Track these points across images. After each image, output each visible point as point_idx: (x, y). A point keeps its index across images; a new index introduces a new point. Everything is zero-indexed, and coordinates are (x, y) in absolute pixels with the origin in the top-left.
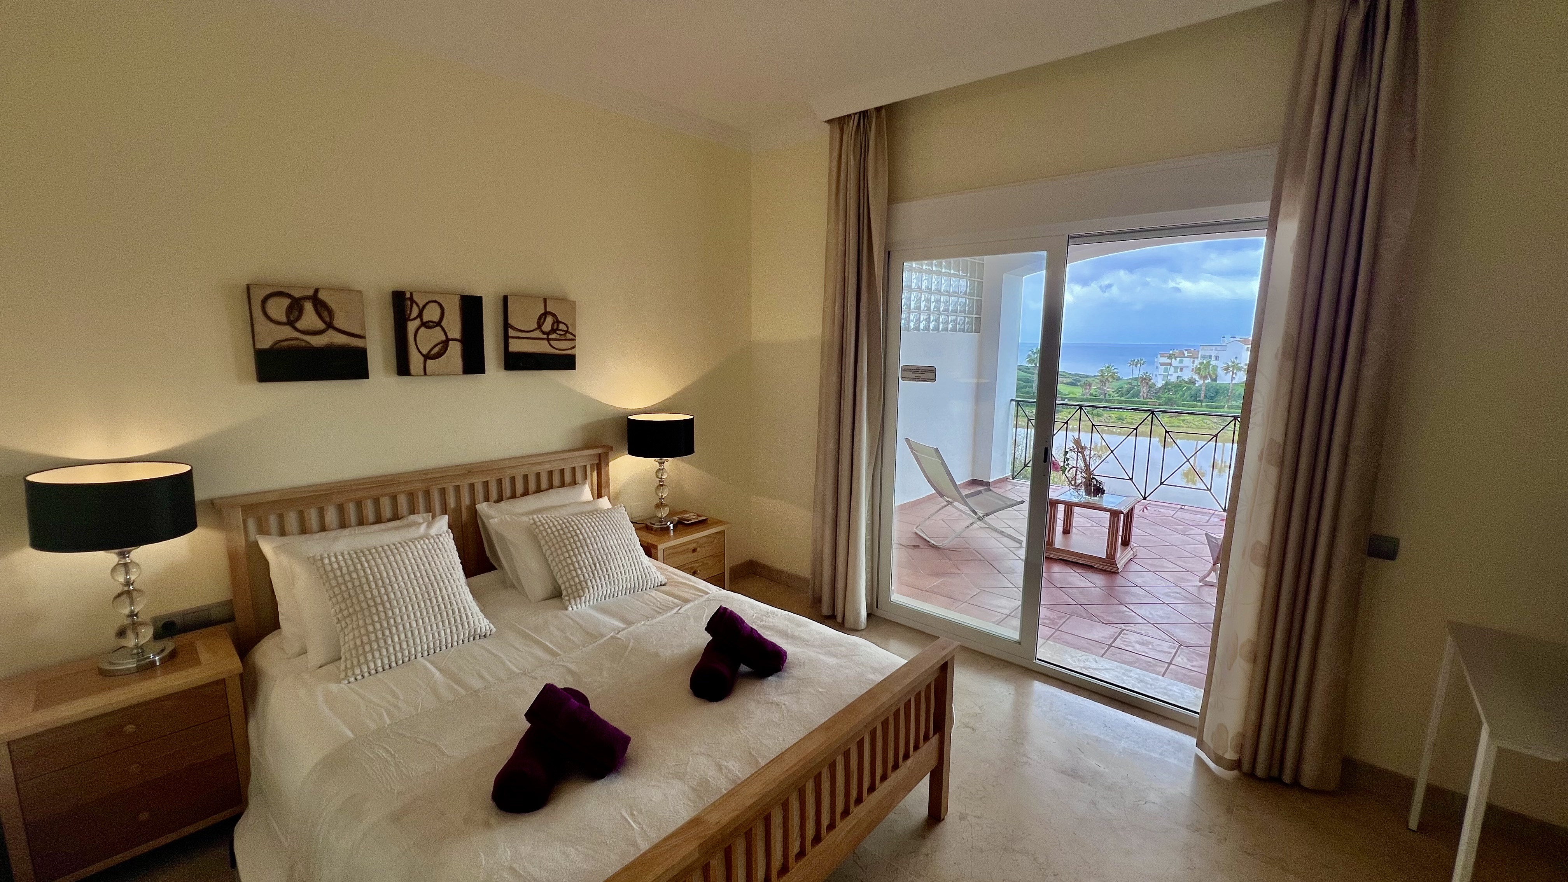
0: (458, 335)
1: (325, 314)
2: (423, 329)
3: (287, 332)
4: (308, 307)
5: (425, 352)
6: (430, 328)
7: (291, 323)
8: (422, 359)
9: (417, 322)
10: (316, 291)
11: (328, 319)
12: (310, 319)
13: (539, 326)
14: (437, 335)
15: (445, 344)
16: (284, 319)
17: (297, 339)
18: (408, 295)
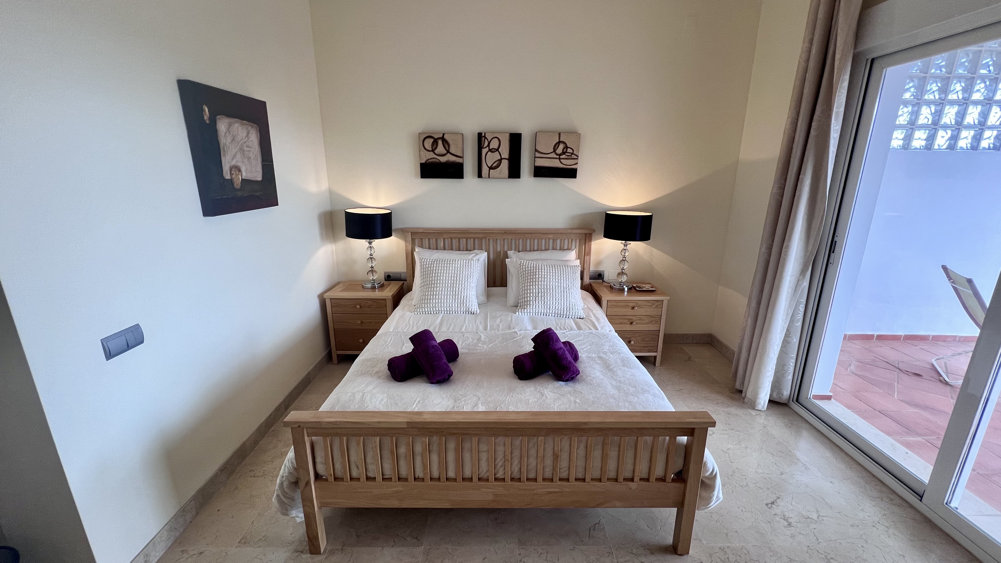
0: (507, 157)
1: (447, 146)
2: (489, 153)
3: (431, 155)
4: (440, 142)
5: (489, 166)
6: (493, 152)
7: (433, 151)
8: (488, 169)
9: (487, 149)
10: (444, 134)
11: (447, 149)
12: (440, 149)
13: (555, 151)
14: (496, 156)
15: (500, 161)
16: (431, 149)
17: (435, 158)
18: (483, 135)
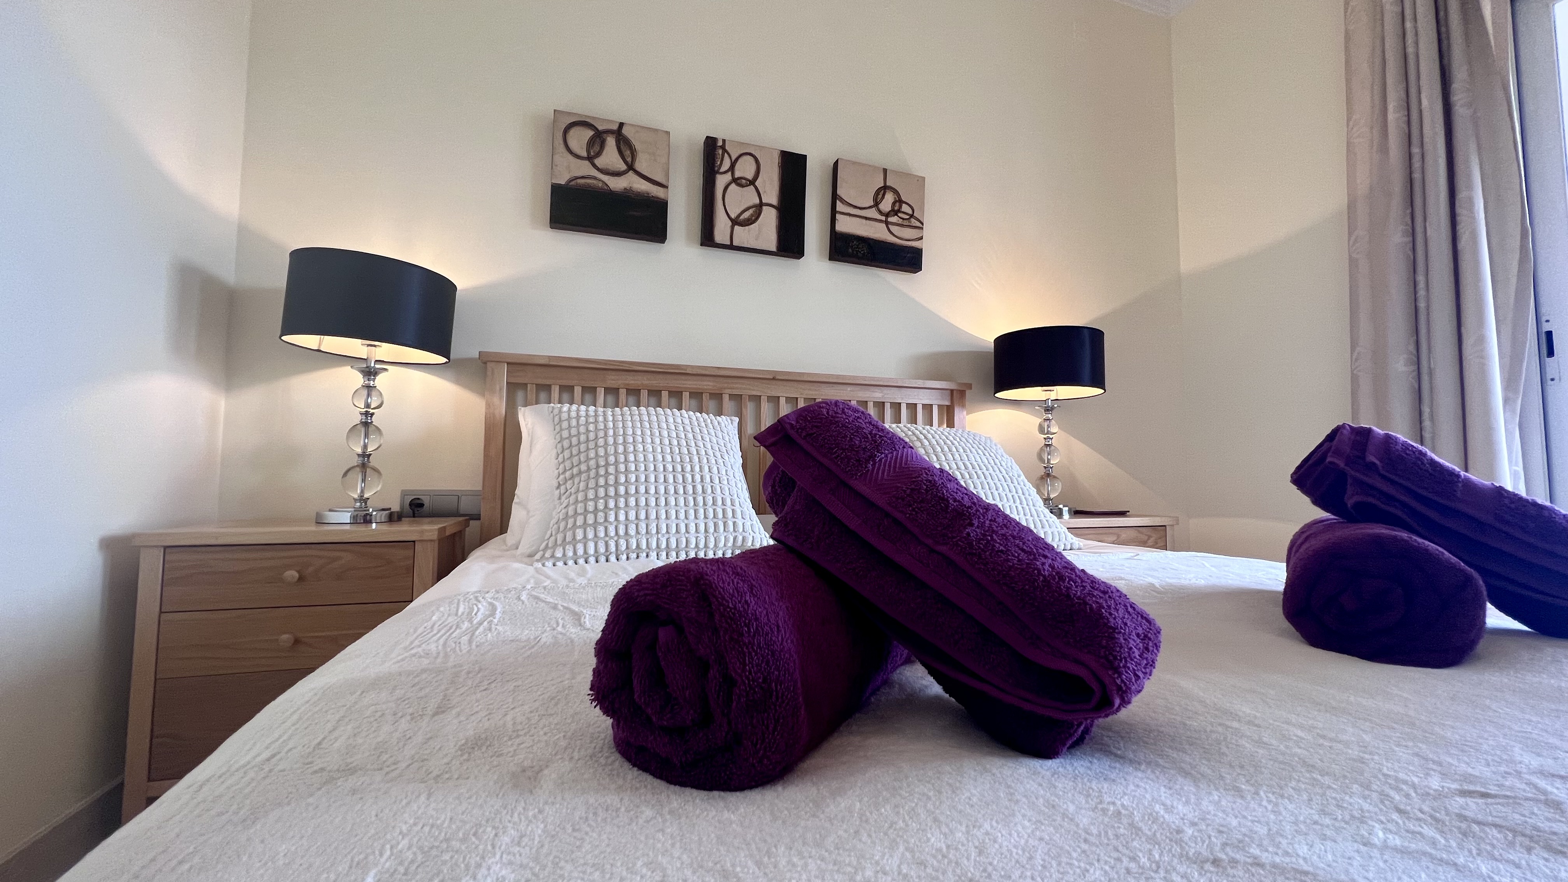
0: (774, 201)
1: (627, 153)
2: (733, 186)
3: (584, 169)
4: (611, 142)
5: (733, 216)
6: (742, 186)
7: (590, 159)
8: (730, 223)
9: (728, 177)
10: (621, 125)
11: (629, 160)
12: (611, 157)
13: (876, 204)
14: (749, 197)
15: (759, 208)
16: (585, 154)
17: (595, 178)
18: (720, 143)
